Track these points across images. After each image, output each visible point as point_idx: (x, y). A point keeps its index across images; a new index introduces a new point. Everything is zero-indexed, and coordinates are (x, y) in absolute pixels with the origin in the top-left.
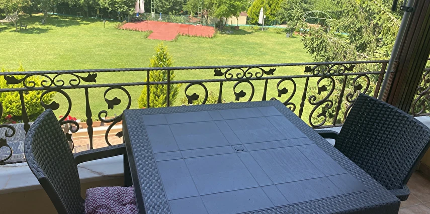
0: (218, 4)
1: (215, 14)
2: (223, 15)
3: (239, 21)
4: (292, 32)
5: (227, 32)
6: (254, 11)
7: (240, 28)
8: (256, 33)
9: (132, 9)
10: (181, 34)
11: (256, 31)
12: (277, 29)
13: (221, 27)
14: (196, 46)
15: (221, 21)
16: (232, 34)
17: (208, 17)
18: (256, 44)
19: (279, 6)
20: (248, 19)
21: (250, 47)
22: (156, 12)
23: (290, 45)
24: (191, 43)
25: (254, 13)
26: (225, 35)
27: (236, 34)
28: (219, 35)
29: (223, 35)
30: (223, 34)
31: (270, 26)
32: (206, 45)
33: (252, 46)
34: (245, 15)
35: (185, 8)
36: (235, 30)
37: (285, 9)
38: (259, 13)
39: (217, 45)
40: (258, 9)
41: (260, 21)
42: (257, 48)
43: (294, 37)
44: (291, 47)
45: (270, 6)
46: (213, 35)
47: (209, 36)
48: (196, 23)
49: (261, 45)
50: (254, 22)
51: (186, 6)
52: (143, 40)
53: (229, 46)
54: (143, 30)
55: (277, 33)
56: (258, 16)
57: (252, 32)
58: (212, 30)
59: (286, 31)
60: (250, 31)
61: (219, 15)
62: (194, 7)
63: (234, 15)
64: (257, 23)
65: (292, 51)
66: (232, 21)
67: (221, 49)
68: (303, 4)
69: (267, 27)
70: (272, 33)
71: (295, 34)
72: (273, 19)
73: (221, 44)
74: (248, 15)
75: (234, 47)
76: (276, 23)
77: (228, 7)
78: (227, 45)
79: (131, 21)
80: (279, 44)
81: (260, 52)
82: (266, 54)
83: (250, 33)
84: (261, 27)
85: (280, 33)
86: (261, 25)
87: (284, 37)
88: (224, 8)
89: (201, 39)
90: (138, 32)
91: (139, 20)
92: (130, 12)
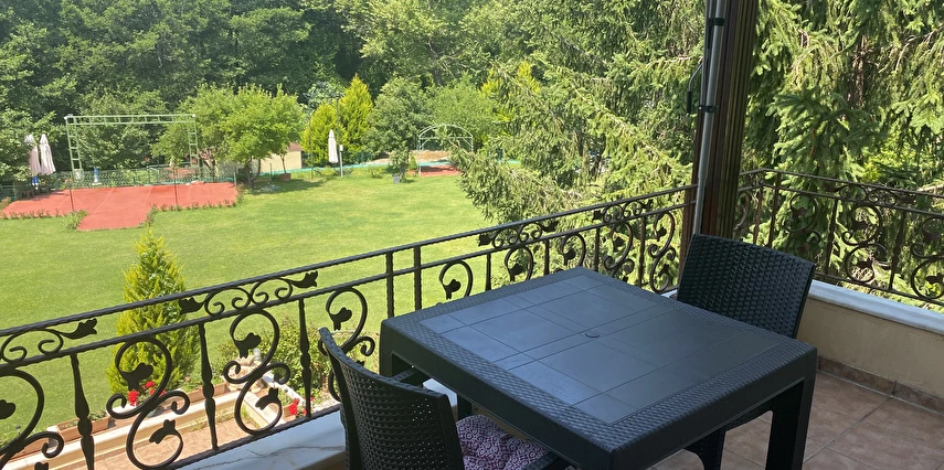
0: (234, 134)
1: (233, 155)
2: (252, 154)
3: (287, 162)
4: (404, 171)
5: (266, 189)
6: (314, 138)
7: (292, 177)
8: (330, 183)
9: (22, 168)
10: (159, 208)
11: (328, 179)
12: (370, 169)
13: (248, 180)
14: (202, 228)
15: (248, 167)
16: (276, 191)
17: (214, 163)
18: (336, 204)
19: (365, 122)
20: (304, 156)
21: (326, 214)
22: (85, 169)
23: (405, 197)
24: (189, 223)
25: (316, 142)
26: (263, 196)
27: (287, 191)
28: (248, 197)
29: (258, 197)
30: (258, 194)
31: (355, 166)
32: (227, 224)
33: (330, 210)
34: (297, 150)
35: (156, 151)
36: (282, 182)
37: (378, 127)
38: (326, 141)
39: (251, 219)
40: (323, 134)
41: (333, 158)
42: (343, 213)
43: (410, 182)
44: (410, 202)
45: (345, 126)
46: (236, 200)
47: (227, 202)
48: (187, 178)
49: (348, 206)
50: (318, 161)
51: (157, 145)
52: (67, 236)
53: (278, 218)
54: (61, 213)
55: (374, 177)
56: (324, 147)
57: (321, 182)
58: (230, 191)
59: (390, 170)
60: (316, 180)
61: (242, 154)
62: (178, 144)
63: (275, 152)
64: (325, 163)
65: (413, 208)
66: (271, 165)
67: (264, 227)
68: (411, 114)
69: (348, 167)
70: (363, 178)
71: (410, 175)
72: (358, 150)
73: (258, 217)
74: (304, 148)
75: (291, 218)
76: (365, 157)
77: (260, 138)
78: (275, 216)
79: (23, 197)
80: (383, 198)
81: (349, 219)
82: (363, 222)
83: (317, 185)
84: (338, 169)
85: (379, 177)
86: (338, 165)
87: (389, 184)
88: (250, 139)
89: (210, 211)
90: (47, 220)
91: (44, 192)
92: (17, 175)
